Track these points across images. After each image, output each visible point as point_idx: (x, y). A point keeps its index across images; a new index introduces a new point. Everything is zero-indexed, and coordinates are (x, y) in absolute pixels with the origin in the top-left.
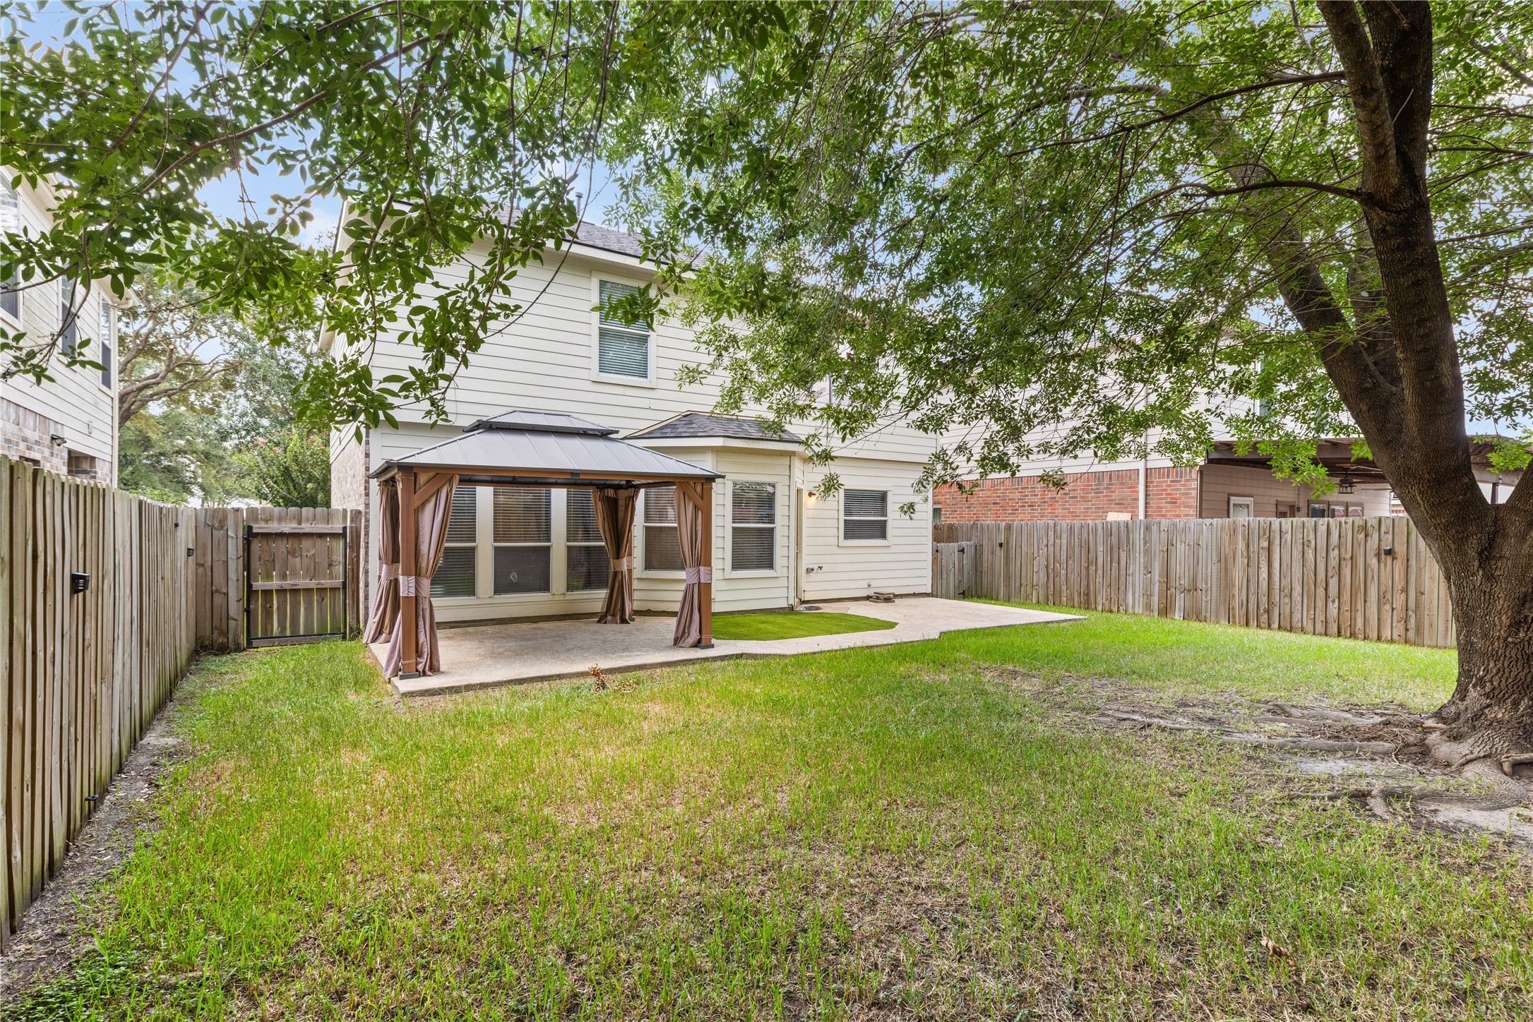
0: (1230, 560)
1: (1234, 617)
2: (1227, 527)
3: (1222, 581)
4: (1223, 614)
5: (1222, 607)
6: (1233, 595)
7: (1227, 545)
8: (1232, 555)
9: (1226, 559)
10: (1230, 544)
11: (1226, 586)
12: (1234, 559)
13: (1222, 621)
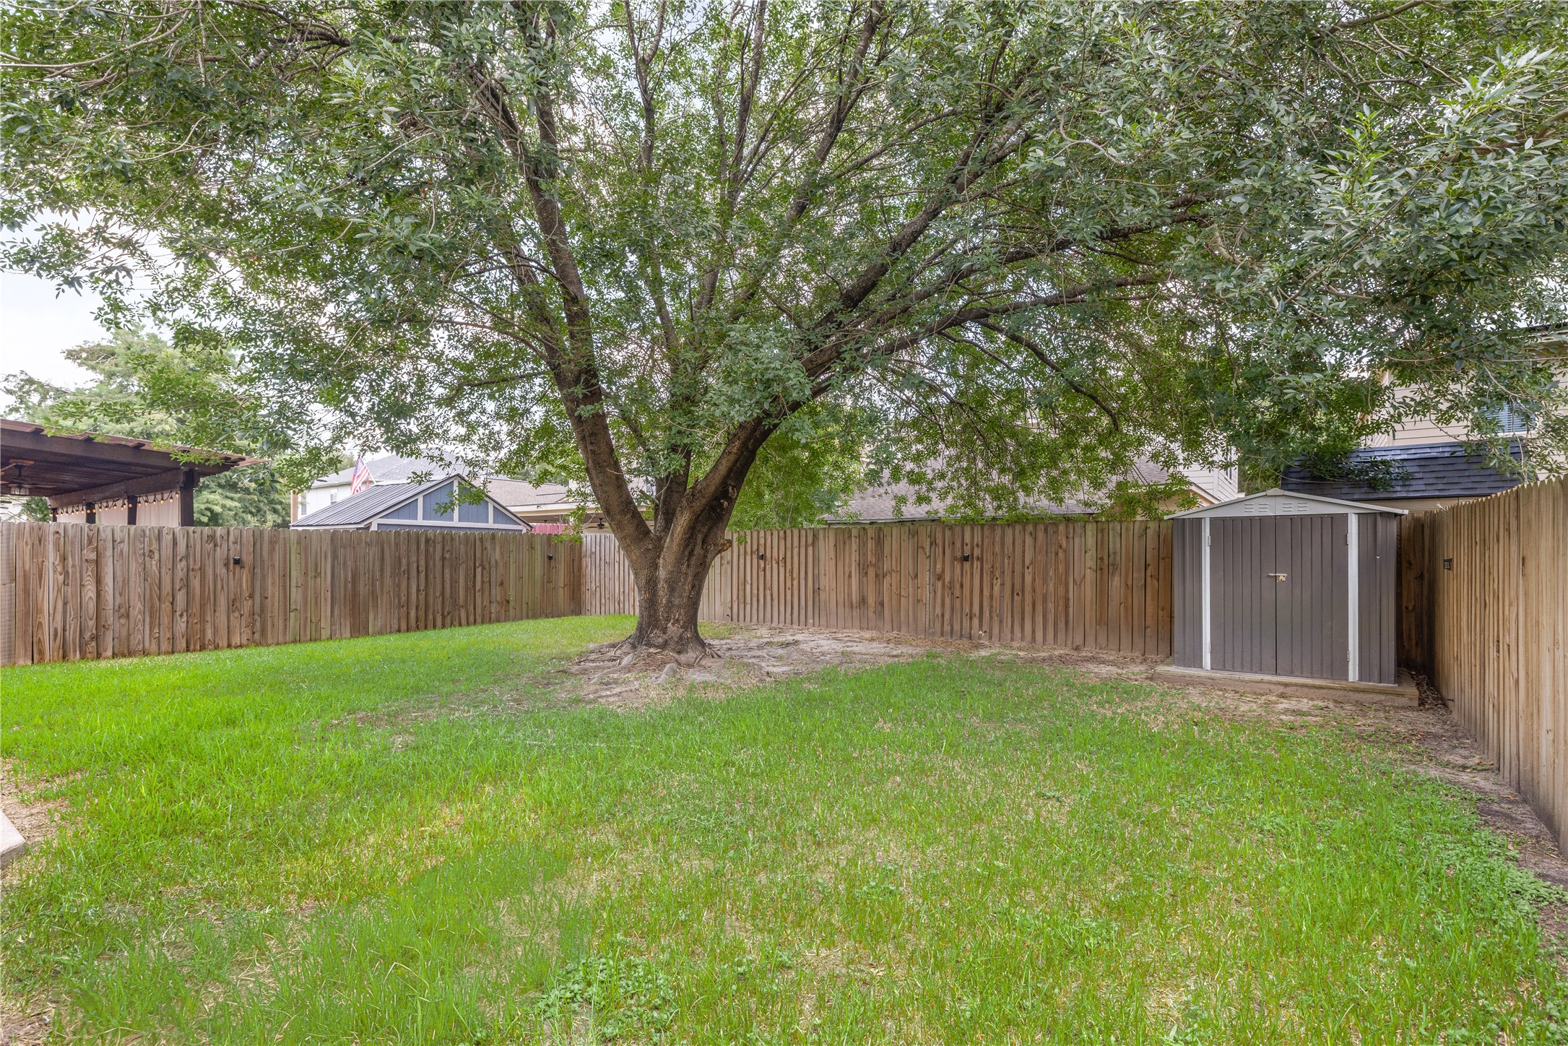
0: (33, 579)
1: (41, 653)
2: (27, 535)
3: (20, 607)
4: (22, 652)
5: (19, 644)
6: (40, 624)
7: (27, 558)
8: (36, 571)
9: (26, 577)
10: (32, 557)
11: (27, 614)
12: (40, 577)
13: (21, 662)
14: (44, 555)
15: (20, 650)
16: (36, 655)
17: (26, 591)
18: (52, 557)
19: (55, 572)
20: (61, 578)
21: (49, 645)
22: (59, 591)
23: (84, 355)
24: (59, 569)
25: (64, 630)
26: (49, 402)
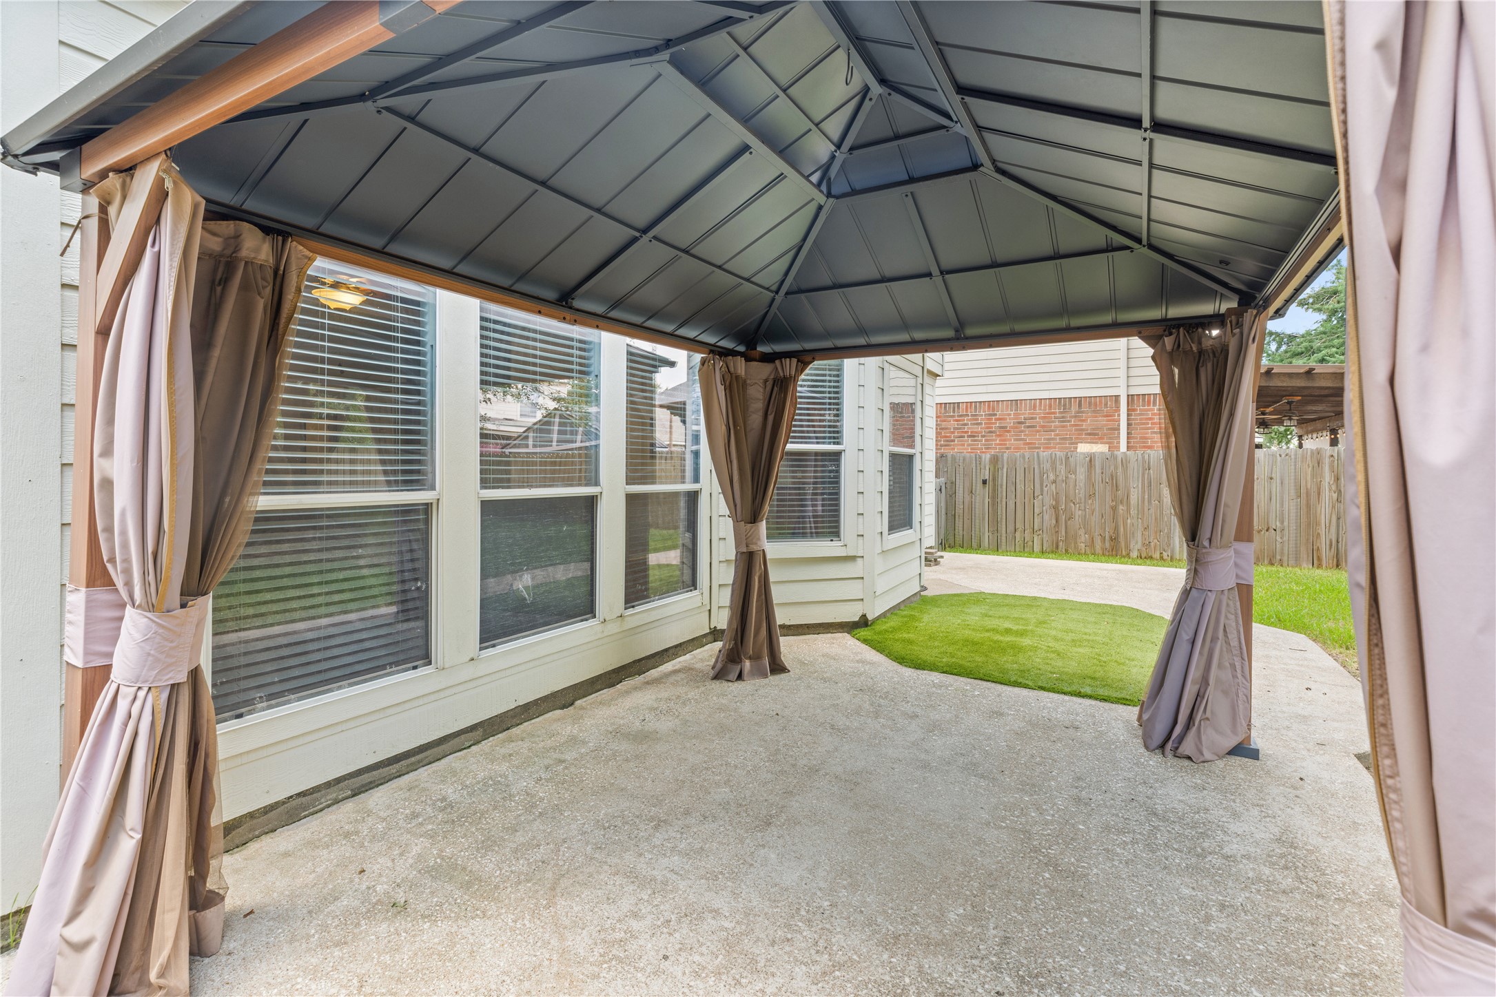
0: (1314, 496)
1: (1319, 559)
2: (1309, 458)
3: (1304, 519)
4: (1305, 556)
5: (1303, 549)
6: (1319, 534)
7: (1309, 478)
8: (1316, 490)
9: (1308, 494)
10: (1313, 476)
11: (1309, 524)
12: (1319, 494)
13: (1305, 565)
14: (1322, 476)
15: (1304, 555)
16: (1316, 562)
17: (1308, 506)
18: (1328, 478)
19: (1330, 490)
20: (1335, 496)
21: (1326, 554)
22: (1333, 507)
23: (1311, 300)
24: (1334, 488)
25: (1338, 542)
26: (1284, 347)
